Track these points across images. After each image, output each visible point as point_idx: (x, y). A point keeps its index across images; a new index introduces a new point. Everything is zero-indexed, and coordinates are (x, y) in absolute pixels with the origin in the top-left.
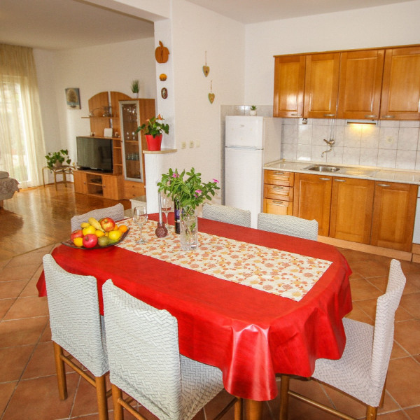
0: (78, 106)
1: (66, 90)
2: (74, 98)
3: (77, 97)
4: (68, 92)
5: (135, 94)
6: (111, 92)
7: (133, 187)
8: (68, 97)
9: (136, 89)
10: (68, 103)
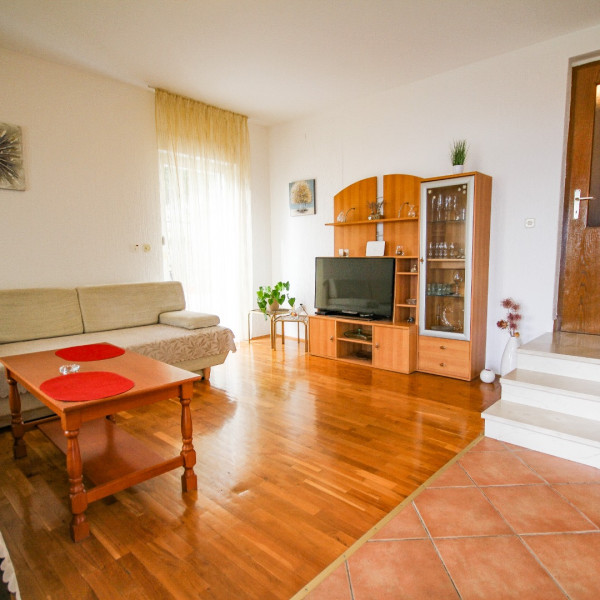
0: (311, 209)
1: (291, 185)
2: (305, 196)
3: (310, 195)
4: (294, 188)
5: (458, 167)
6: (385, 177)
7: (442, 348)
8: (293, 195)
9: (459, 158)
10: (292, 206)
